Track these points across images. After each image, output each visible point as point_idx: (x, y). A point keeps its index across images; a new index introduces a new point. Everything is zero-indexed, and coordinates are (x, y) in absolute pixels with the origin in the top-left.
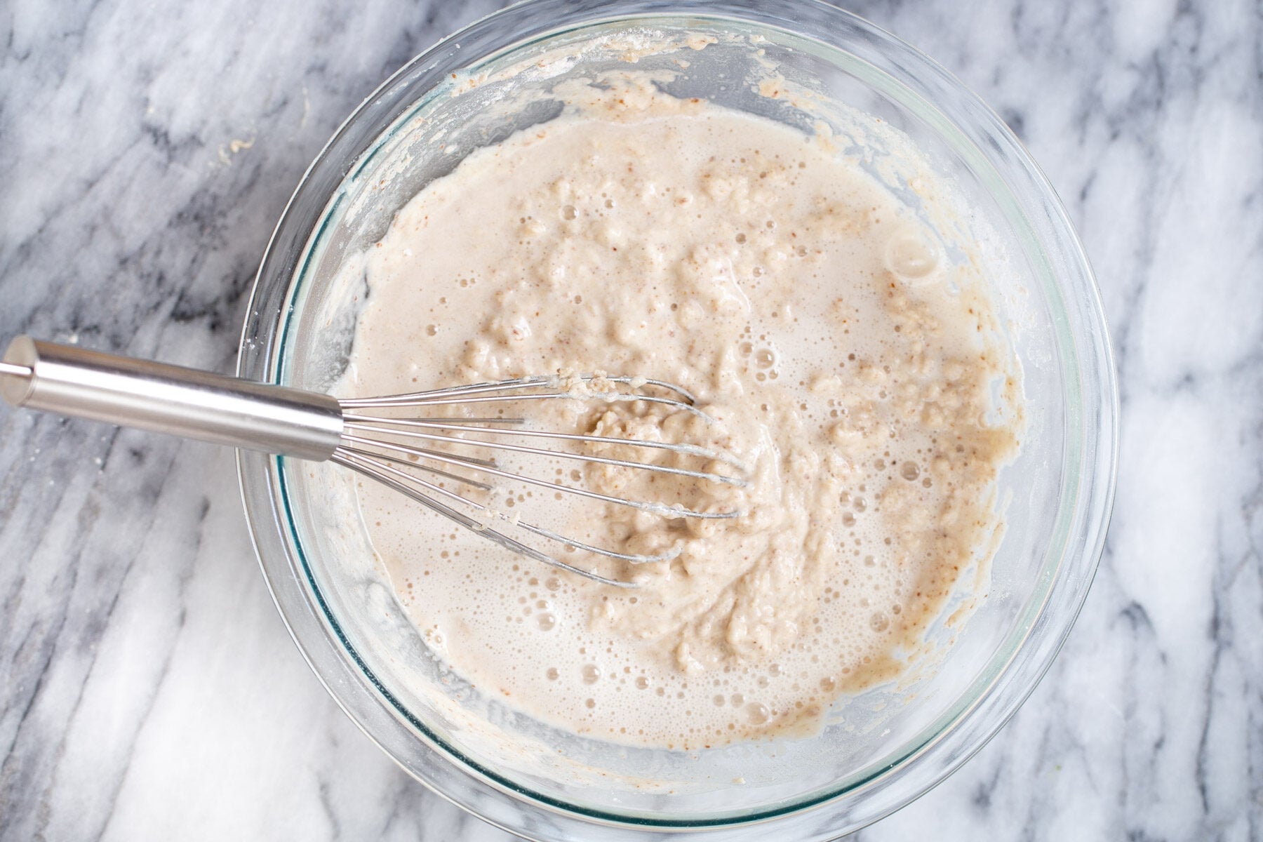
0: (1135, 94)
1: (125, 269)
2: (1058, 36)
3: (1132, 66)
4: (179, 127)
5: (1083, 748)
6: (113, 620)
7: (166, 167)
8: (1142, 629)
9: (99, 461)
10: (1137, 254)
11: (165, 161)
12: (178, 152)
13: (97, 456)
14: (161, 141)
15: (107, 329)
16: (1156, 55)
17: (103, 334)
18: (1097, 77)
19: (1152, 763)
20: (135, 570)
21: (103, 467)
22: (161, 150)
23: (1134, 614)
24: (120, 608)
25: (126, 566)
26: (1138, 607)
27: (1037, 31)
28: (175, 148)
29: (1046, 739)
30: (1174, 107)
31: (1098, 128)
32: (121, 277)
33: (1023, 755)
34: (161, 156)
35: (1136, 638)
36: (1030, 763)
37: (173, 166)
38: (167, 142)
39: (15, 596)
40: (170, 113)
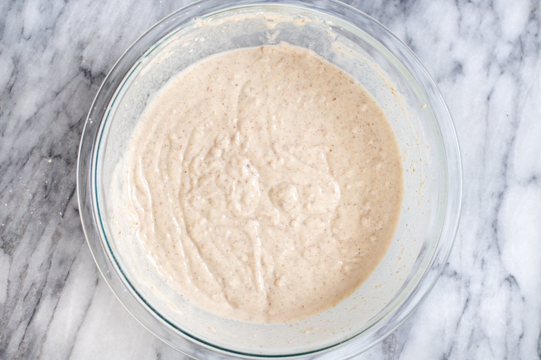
0: (511, 54)
1: (72, 131)
2: (478, 29)
3: (510, 43)
4: (95, 69)
5: (488, 338)
6: (67, 283)
7: (90, 86)
8: (514, 286)
9: (61, 214)
10: (512, 123)
11: (90, 84)
12: (95, 80)
13: (60, 211)
14: (88, 75)
15: (65, 156)
16: (520, 37)
17: (63, 158)
18: (495, 47)
19: (518, 344)
20: (77, 261)
21: (63, 216)
22: (88, 79)
23: (511, 280)
24: (70, 277)
25: (73, 259)
26: (513, 277)
27: (468, 27)
28: (94, 78)
29: (472, 334)
30: (528, 60)
31: (495, 69)
32: (71, 134)
33: (462, 342)
34: (88, 82)
35: (511, 291)
36: (465, 344)
37: (93, 86)
38: (91, 75)
39: (24, 272)
40: (92, 63)
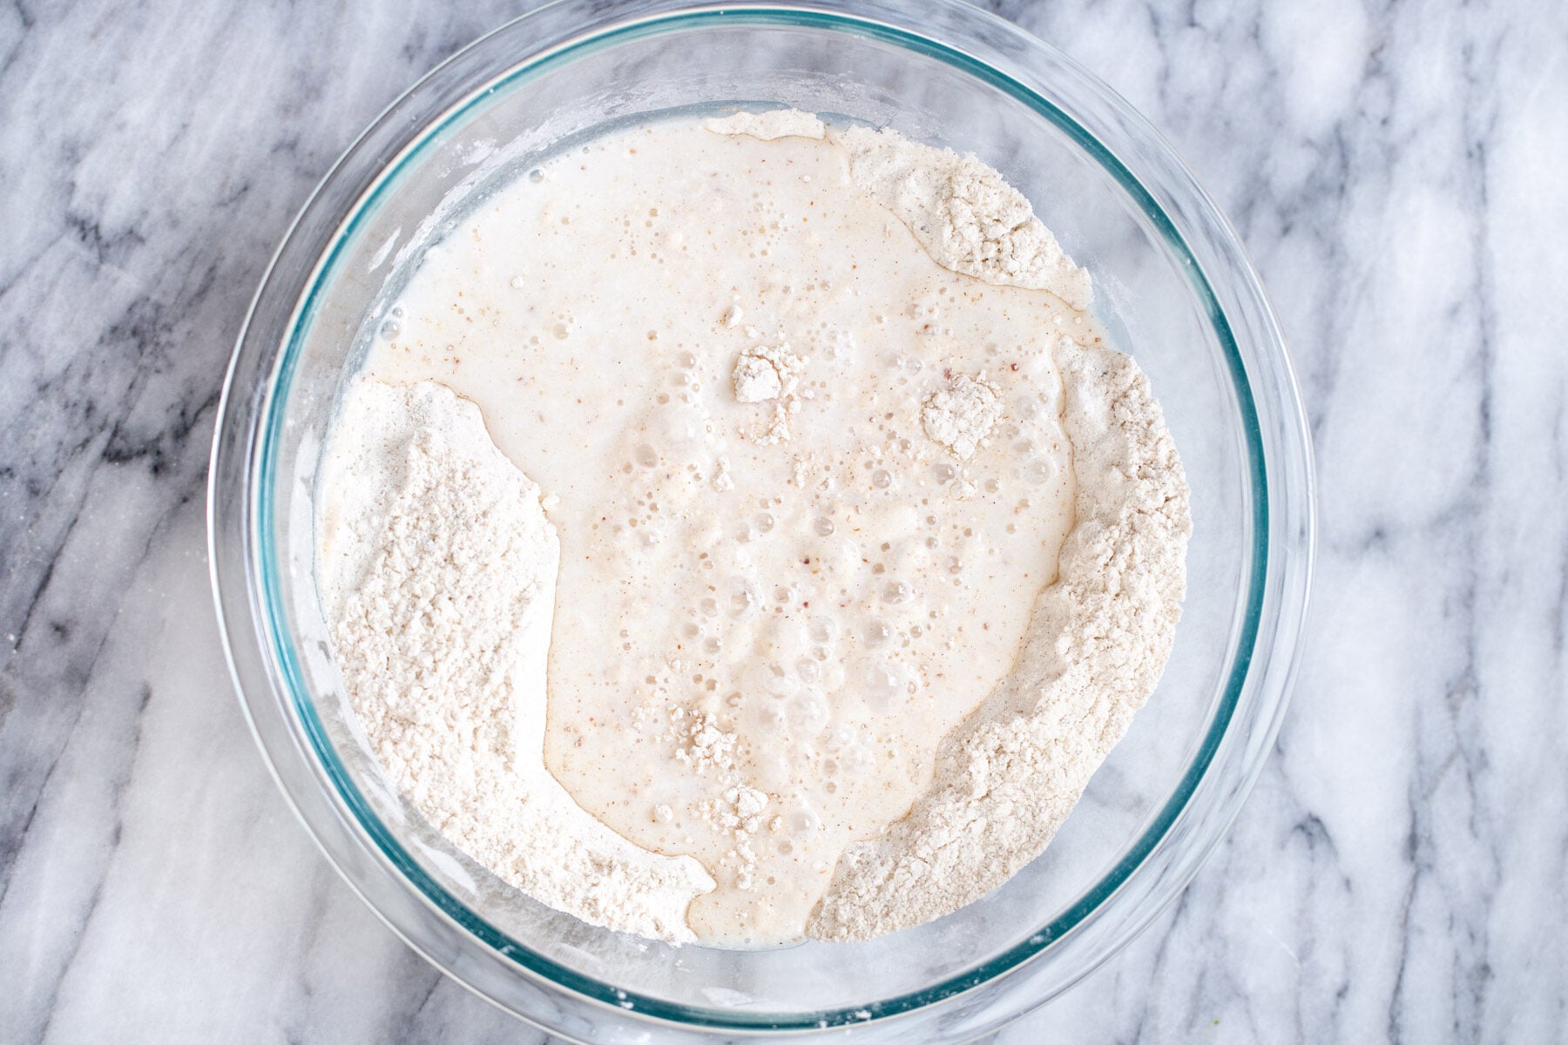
0: (1311, 176)
1: (45, 397)
2: (1216, 105)
3: (1309, 143)
4: (112, 219)
5: (1247, 998)
6: (30, 837)
7: (97, 269)
8: (1320, 848)
9: (12, 638)
10: (1314, 377)
11: (96, 261)
12: (112, 250)
13: (9, 632)
14: (91, 236)
15: (23, 472)
16: (1338, 128)
17: (17, 478)
18: (1265, 157)
19: (1333, 1015)
20: (58, 774)
21: (18, 645)
22: (91, 247)
23: (1311, 829)
24: (38, 822)
25: (47, 766)
26: (1317, 820)
27: (1189, 99)
28: (108, 246)
29: (1200, 986)
30: (1360, 194)
31: (1265, 220)
32: (41, 407)
33: (1171, 1009)
34: (90, 256)
35: (1313, 860)
36: (1180, 1015)
37: (104, 268)
38: (98, 238)
40: (102, 201)
